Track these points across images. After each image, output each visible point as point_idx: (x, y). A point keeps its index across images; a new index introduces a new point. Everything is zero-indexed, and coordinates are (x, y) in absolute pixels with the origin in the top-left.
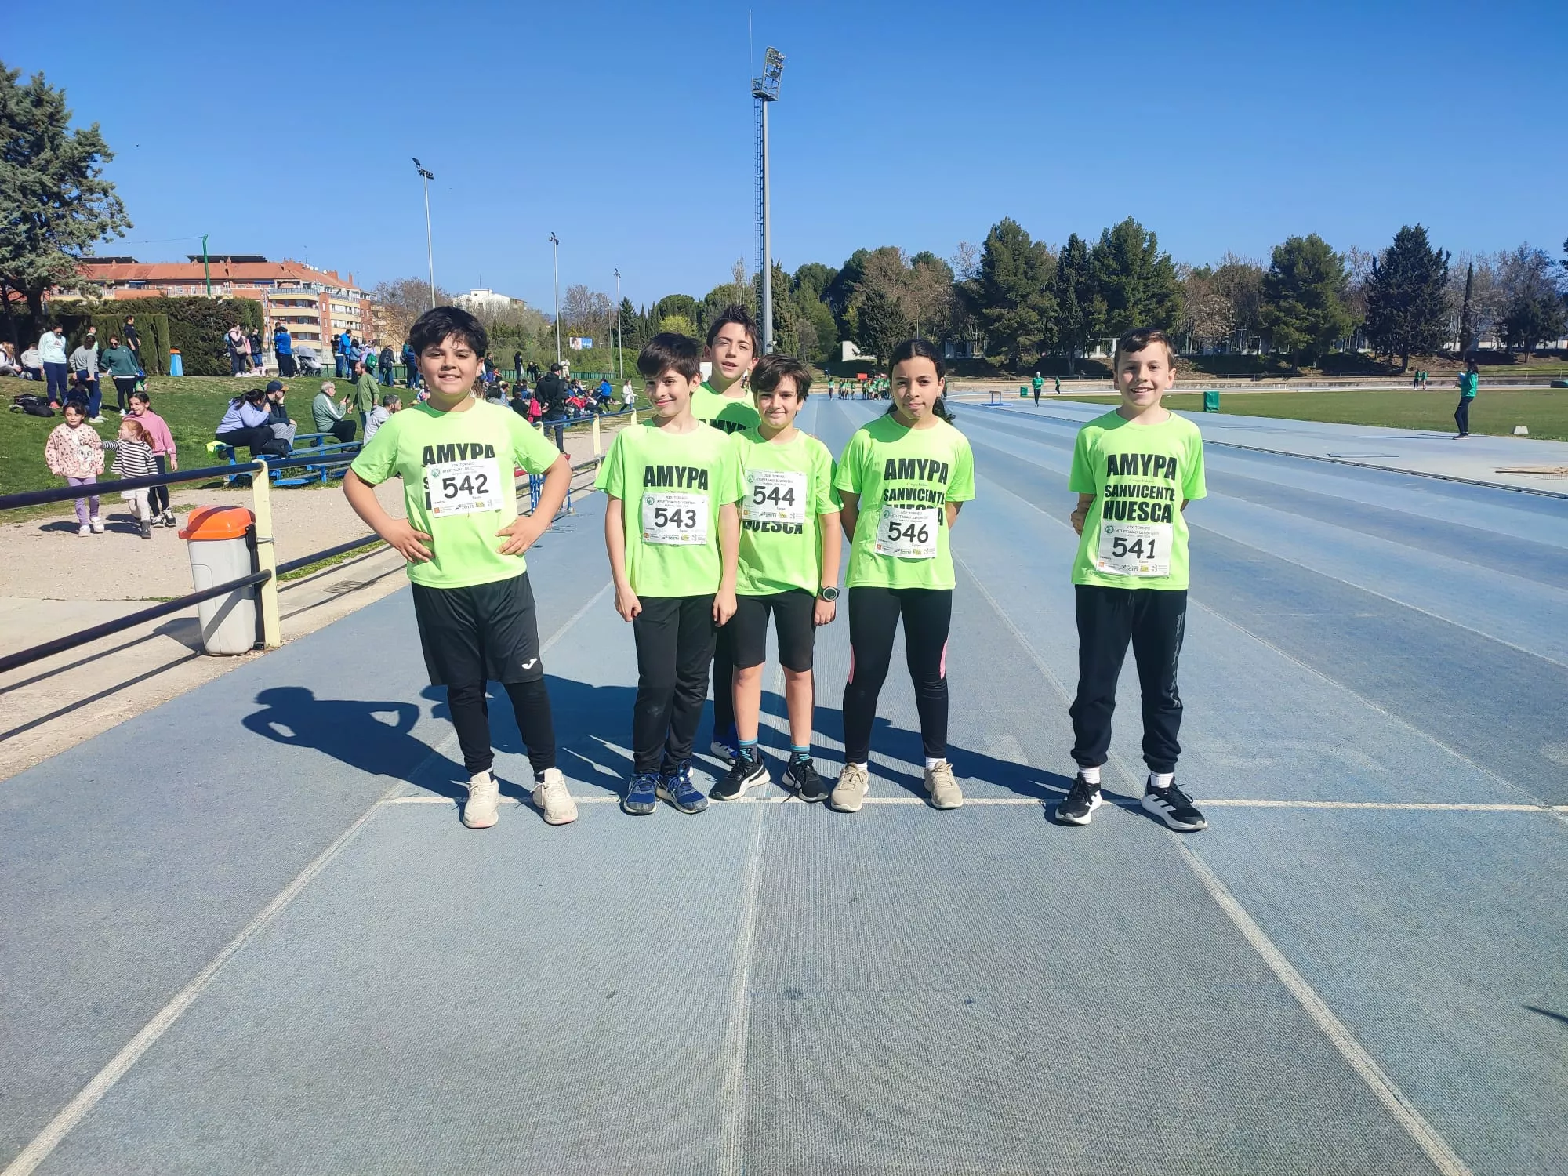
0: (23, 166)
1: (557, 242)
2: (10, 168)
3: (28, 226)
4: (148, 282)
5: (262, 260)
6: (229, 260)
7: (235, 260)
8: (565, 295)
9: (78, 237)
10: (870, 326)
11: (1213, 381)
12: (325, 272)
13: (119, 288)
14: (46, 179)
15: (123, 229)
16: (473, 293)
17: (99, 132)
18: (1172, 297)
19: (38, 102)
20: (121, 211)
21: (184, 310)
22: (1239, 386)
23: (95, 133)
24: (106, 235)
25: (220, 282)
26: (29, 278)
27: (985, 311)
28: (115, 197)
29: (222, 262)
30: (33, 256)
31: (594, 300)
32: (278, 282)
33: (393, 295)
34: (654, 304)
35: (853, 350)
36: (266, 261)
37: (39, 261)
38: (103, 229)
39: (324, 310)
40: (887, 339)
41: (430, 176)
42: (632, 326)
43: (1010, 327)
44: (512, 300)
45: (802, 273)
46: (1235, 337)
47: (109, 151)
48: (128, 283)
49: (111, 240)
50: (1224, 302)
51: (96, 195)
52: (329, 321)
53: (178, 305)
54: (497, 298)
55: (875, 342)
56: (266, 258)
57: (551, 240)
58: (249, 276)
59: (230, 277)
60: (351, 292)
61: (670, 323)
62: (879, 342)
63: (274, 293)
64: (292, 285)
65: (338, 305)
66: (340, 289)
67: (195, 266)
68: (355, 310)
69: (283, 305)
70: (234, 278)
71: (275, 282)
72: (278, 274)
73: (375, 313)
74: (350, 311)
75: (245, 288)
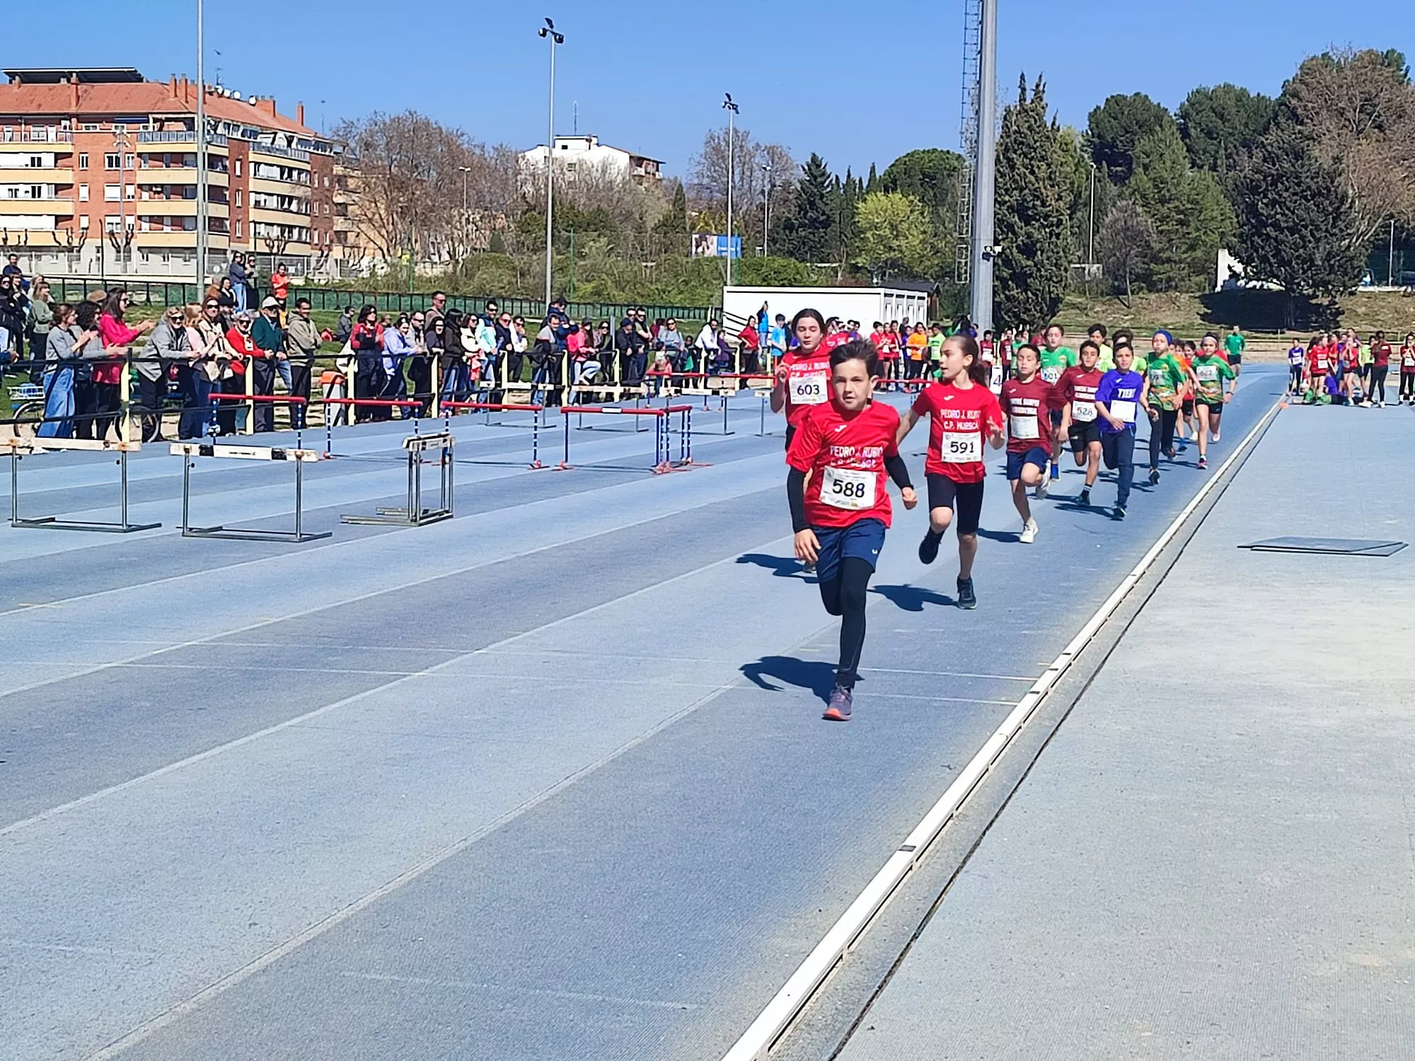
5: (134, 77)
6: (74, 79)
7: (87, 77)
8: (703, 152)
12: (253, 101)
16: (559, 143)
25: (53, 119)
29: (64, 81)
31: (760, 159)
32: (155, 121)
33: (368, 146)
34: (873, 170)
35: (1230, 267)
36: (139, 79)
39: (238, 173)
40: (1304, 247)
42: (824, 214)
45: (1192, 105)
52: (246, 194)
54: (595, 156)
56: (143, 75)
57: (544, 35)
58: (106, 109)
59: (73, 110)
60: (295, 140)
61: (874, 208)
62: (1287, 253)
63: (146, 140)
64: (181, 126)
65: (266, 164)
66: (275, 134)
67: (16, 90)
68: (299, 174)
69: (160, 163)
70: (80, 111)
71: (151, 120)
72: (159, 105)
73: (341, 180)
74: (290, 176)
75: (98, 130)
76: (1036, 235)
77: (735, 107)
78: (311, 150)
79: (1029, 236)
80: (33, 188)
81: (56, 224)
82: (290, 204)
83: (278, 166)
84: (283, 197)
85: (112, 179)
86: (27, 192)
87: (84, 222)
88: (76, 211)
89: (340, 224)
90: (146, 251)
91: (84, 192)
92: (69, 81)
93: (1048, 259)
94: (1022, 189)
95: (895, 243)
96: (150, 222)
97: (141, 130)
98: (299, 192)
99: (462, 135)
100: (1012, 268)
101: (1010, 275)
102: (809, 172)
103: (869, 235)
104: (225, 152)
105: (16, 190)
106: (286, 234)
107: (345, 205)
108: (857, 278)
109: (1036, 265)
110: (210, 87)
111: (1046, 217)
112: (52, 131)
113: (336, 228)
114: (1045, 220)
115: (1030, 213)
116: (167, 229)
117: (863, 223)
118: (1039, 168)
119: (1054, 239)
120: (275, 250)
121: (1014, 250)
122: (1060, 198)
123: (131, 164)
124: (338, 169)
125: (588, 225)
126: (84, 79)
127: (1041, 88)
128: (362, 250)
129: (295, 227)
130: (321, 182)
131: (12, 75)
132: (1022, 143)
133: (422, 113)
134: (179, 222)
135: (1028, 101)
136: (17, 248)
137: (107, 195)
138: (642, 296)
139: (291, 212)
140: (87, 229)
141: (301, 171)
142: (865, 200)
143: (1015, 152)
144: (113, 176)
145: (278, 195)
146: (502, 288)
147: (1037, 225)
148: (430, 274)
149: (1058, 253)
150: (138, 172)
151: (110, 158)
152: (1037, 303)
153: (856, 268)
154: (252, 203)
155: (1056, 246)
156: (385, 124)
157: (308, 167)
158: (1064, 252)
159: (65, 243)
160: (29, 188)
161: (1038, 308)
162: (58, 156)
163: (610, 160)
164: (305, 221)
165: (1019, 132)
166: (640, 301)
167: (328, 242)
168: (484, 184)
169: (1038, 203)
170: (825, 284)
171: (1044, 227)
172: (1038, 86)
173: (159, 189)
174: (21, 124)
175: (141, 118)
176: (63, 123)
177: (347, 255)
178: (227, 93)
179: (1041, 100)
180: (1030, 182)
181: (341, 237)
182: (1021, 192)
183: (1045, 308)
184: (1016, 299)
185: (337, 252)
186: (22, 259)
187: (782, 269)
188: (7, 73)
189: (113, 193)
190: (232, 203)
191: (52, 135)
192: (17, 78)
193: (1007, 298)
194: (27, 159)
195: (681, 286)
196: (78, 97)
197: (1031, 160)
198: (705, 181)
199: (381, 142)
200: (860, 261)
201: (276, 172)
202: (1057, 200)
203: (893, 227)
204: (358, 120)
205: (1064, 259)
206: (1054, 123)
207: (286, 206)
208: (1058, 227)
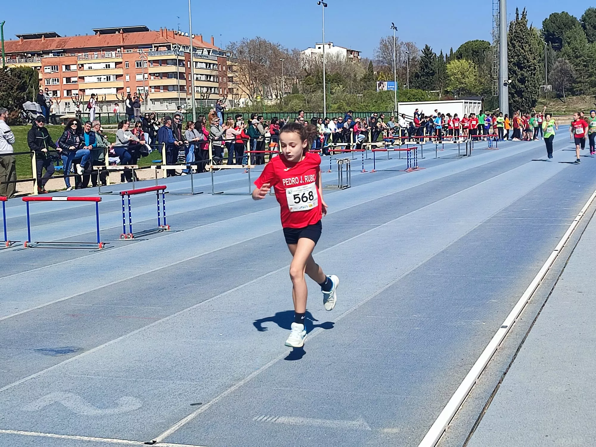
1: (326, 6)
4: (65, 51)
5: (145, 29)
6: (121, 31)
7: (126, 30)
8: (379, 47)
12: (193, 36)
13: (45, 56)
16: (317, 46)
25: (113, 48)
29: (117, 33)
31: (403, 49)
32: (155, 47)
33: (241, 52)
34: (451, 50)
36: (147, 30)
39: (189, 66)
42: (432, 70)
44: (350, 52)
45: (587, 15)
48: (52, 53)
54: (333, 51)
56: (149, 28)
57: (319, 4)
58: (135, 43)
59: (122, 44)
60: (211, 52)
61: (454, 66)
63: (152, 55)
64: (165, 48)
65: (200, 62)
66: (203, 49)
67: (98, 37)
68: (213, 66)
69: (158, 64)
70: (124, 45)
71: (153, 47)
72: (156, 40)
73: (230, 67)
74: (210, 66)
75: (132, 52)
76: (525, 75)
77: (396, 28)
78: (218, 55)
79: (522, 75)
80: (107, 77)
81: (117, 91)
82: (210, 78)
83: (205, 63)
84: (207, 76)
85: (138, 72)
86: (105, 79)
87: (128, 90)
88: (125, 85)
89: (230, 85)
90: (154, 100)
91: (127, 78)
92: (119, 32)
93: (530, 84)
94: (518, 56)
95: (463, 81)
96: (155, 88)
97: (149, 51)
98: (214, 73)
99: (279, 45)
100: (516, 89)
101: (515, 91)
102: (425, 53)
103: (452, 78)
104: (183, 58)
105: (100, 78)
106: (209, 91)
107: (232, 77)
108: (448, 96)
109: (525, 87)
110: (176, 32)
111: (529, 67)
112: (114, 53)
113: (229, 87)
114: (529, 68)
115: (522, 65)
116: (162, 91)
117: (449, 73)
118: (525, 47)
119: (533, 76)
120: (205, 98)
121: (516, 81)
122: (535, 59)
123: (146, 65)
124: (229, 63)
125: (333, 80)
126: (125, 31)
127: (525, 13)
128: (240, 95)
129: (212, 87)
130: (222, 68)
131: (96, 31)
132: (518, 37)
133: (263, 38)
134: (166, 88)
135: (520, 19)
136: (102, 102)
137: (137, 78)
138: (358, 108)
139: (211, 81)
140: (130, 92)
141: (214, 64)
142: (449, 63)
143: (515, 40)
144: (139, 70)
145: (205, 75)
146: (300, 108)
147: (526, 70)
148: (270, 104)
149: (535, 81)
150: (149, 68)
151: (138, 63)
152: (527, 103)
153: (447, 92)
154: (195, 78)
155: (534, 78)
156: (248, 43)
157: (216, 62)
158: (537, 81)
159: (121, 99)
160: (105, 77)
161: (527, 105)
162: (117, 63)
163: (340, 52)
164: (216, 85)
165: (517, 32)
166: (357, 110)
167: (226, 93)
168: (288, 66)
169: (526, 61)
170: (434, 100)
171: (528, 71)
172: (523, 13)
173: (158, 75)
174: (101, 51)
175: (149, 46)
176: (118, 50)
177: (234, 98)
178: (183, 34)
179: (525, 18)
180: (522, 53)
181: (231, 90)
182: (518, 57)
183: (530, 105)
184: (518, 101)
185: (230, 97)
186: (104, 106)
187: (416, 94)
188: (94, 31)
189: (139, 77)
190: (187, 79)
191: (114, 55)
192: (98, 32)
193: (514, 101)
194: (104, 65)
195: (374, 104)
196: (123, 39)
197: (522, 43)
198: (381, 59)
199: (246, 51)
200: (449, 89)
201: (204, 65)
202: (533, 60)
203: (462, 74)
204: (237, 42)
205: (537, 84)
206: (531, 28)
207: (209, 79)
208: (534, 71)
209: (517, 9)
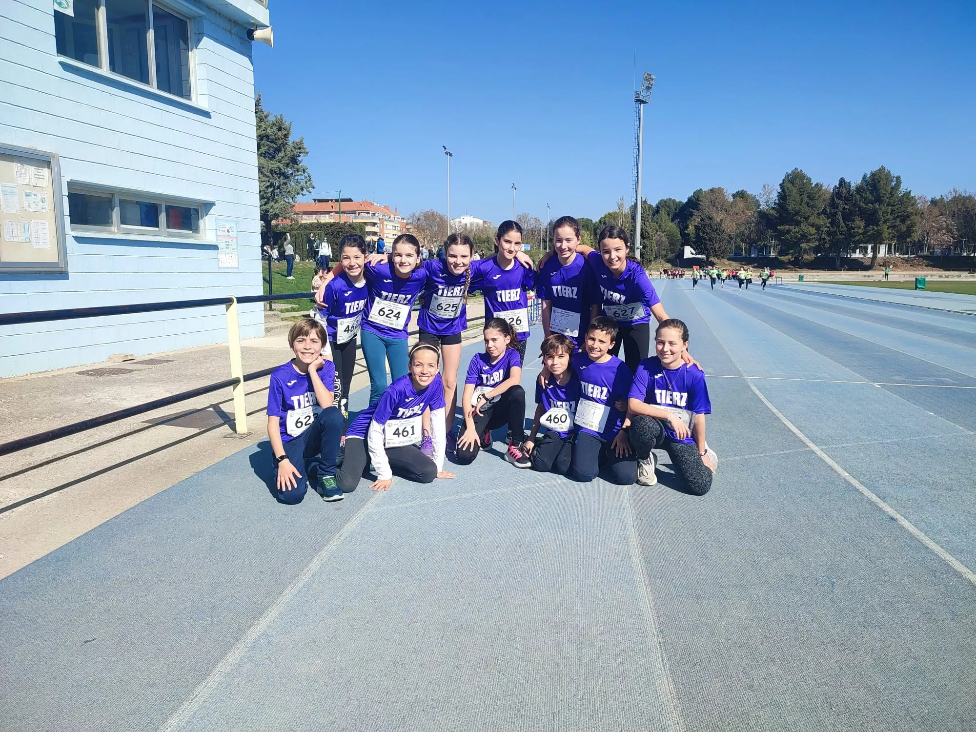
0: (271, 159)
1: (515, 189)
2: (266, 161)
3: (272, 189)
5: (350, 200)
6: (334, 201)
9: (292, 194)
10: (703, 237)
11: (940, 273)
14: (281, 166)
15: (310, 189)
16: (462, 217)
17: (303, 141)
18: (911, 218)
19: (280, 129)
20: (310, 180)
21: (328, 229)
22: (959, 276)
23: (301, 142)
24: (303, 193)
25: (328, 213)
26: (271, 214)
27: (779, 227)
28: (308, 173)
29: (330, 202)
30: (273, 203)
31: (532, 221)
32: (358, 213)
33: (419, 219)
35: (691, 252)
37: (276, 206)
38: (302, 189)
39: (381, 228)
40: (713, 245)
41: (451, 155)
43: (796, 237)
44: (485, 222)
45: (660, 204)
46: (958, 244)
47: (306, 151)
49: (305, 195)
50: (950, 221)
51: (300, 173)
52: (383, 234)
53: (325, 227)
55: (705, 246)
56: (353, 199)
57: (512, 188)
58: (343, 209)
59: (334, 210)
62: (708, 247)
63: (356, 218)
65: (389, 225)
66: (391, 216)
67: (316, 204)
70: (336, 210)
72: (359, 208)
78: (400, 221)
92: (332, 201)
97: (354, 216)
133: (433, 210)
145: (392, 234)
156: (424, 213)
157: (399, 226)
174: (319, 214)
175: (354, 212)
176: (332, 214)
178: (376, 204)
188: (313, 199)
191: (329, 218)
192: (316, 200)
199: (423, 218)
209: (642, 198)
